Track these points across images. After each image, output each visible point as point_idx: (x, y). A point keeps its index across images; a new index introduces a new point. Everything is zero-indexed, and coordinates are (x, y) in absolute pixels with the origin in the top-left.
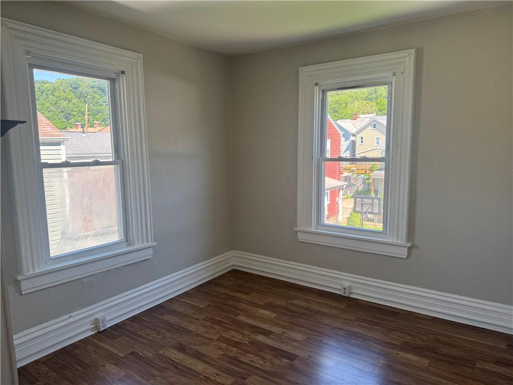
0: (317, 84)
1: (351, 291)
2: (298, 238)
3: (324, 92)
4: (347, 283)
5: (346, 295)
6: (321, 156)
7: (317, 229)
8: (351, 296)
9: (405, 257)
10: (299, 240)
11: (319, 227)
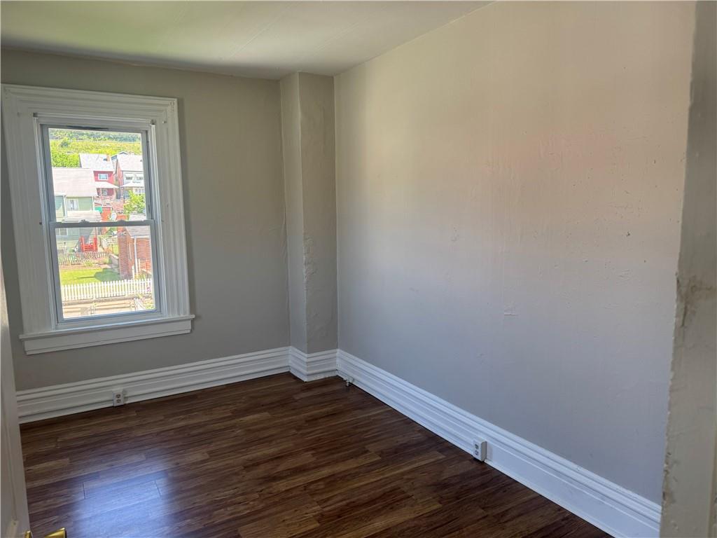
0: (35, 115)
1: (126, 396)
2: (26, 350)
3: (44, 128)
4: (119, 389)
5: (122, 403)
6: (50, 221)
7: (56, 329)
8: (127, 402)
9: (189, 331)
10: (28, 353)
11: (60, 325)
